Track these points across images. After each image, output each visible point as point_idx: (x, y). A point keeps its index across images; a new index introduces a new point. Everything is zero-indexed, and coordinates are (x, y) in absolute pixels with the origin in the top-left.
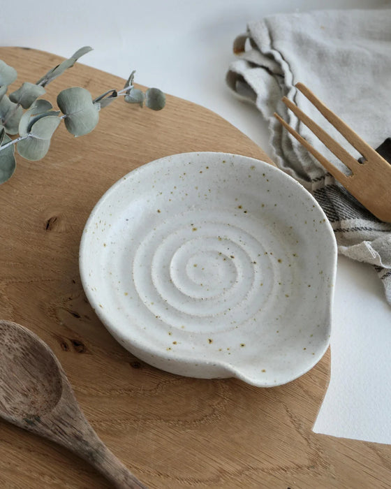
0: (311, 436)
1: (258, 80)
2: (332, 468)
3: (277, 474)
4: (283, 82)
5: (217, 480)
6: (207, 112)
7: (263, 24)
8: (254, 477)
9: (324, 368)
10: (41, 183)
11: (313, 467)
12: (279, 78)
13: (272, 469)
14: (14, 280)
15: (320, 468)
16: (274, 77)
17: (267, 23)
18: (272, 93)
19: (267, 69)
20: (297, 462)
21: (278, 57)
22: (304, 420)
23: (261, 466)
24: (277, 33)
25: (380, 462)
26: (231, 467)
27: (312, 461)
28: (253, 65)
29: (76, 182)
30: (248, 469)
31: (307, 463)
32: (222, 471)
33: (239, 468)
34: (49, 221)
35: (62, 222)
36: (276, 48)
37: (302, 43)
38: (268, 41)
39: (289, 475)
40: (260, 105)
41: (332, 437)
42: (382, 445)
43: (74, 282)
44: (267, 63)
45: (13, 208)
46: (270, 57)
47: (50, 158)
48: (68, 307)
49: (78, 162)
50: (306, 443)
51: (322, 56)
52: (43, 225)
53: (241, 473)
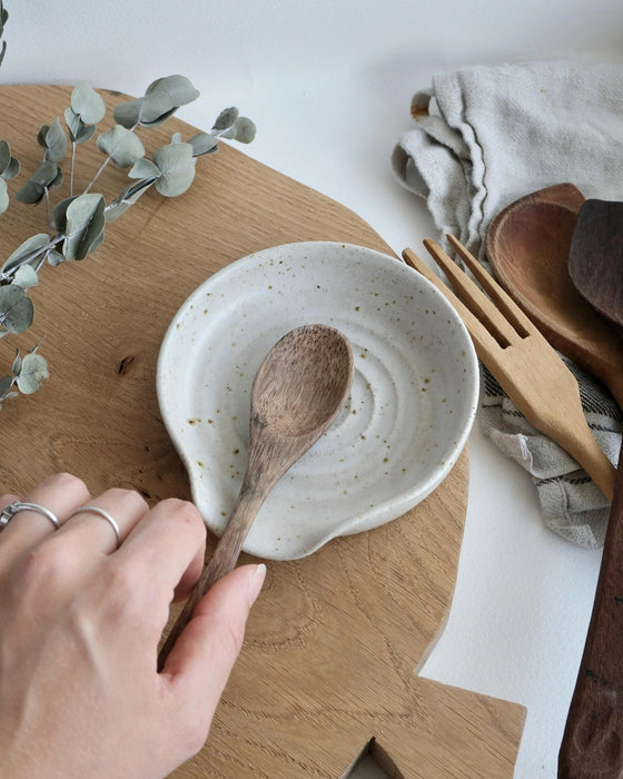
0: (411, 680)
1: (435, 168)
2: (430, 719)
3: (363, 719)
4: (470, 173)
5: (289, 718)
6: (352, 219)
7: (455, 82)
8: (335, 719)
9: (444, 597)
10: (117, 306)
11: (407, 716)
12: (466, 165)
13: (358, 713)
14: (74, 440)
15: (415, 719)
16: (460, 163)
17: (460, 79)
18: (453, 187)
19: (451, 151)
20: (389, 708)
21: (469, 137)
22: (407, 659)
23: (345, 707)
24: (473, 97)
25: (490, 721)
26: (308, 704)
27: (408, 708)
28: (433, 141)
29: (163, 308)
30: (329, 709)
31: (401, 710)
32: (298, 709)
33: (318, 706)
34: (123, 361)
35: (141, 365)
36: (469, 119)
37: (508, 114)
38: (459, 107)
39: (377, 722)
40: (434, 205)
41: (437, 683)
42: (494, 699)
43: (147, 449)
44: (452, 142)
45: (79, 338)
46: (458, 133)
47: (132, 270)
48: (137, 482)
49: (170, 279)
50: (404, 686)
51: (534, 135)
52: (115, 367)
53: (319, 712)
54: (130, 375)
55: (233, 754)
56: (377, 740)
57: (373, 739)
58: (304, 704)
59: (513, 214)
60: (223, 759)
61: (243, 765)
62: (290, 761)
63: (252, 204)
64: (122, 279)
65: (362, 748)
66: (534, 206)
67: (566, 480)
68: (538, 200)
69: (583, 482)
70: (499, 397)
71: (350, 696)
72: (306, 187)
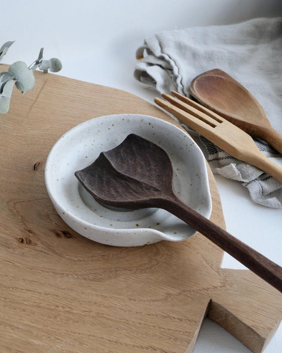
0: (220, 270)
1: (156, 73)
2: (235, 285)
3: (202, 292)
4: (173, 73)
5: (166, 299)
7: (155, 38)
8: (189, 295)
10: (25, 143)
11: (224, 286)
12: (169, 71)
13: (199, 290)
14: (19, 201)
15: (228, 287)
16: (166, 71)
17: (157, 37)
18: (165, 81)
19: (160, 66)
20: (213, 285)
21: (167, 58)
22: (214, 262)
23: (192, 289)
24: (164, 43)
26: (173, 291)
27: (223, 283)
28: (151, 64)
30: (184, 292)
31: (220, 285)
32: (169, 294)
33: (179, 291)
34: (35, 165)
35: (43, 165)
36: (165, 52)
37: (181, 48)
38: (159, 49)
39: (210, 292)
40: (159, 88)
44: (160, 62)
45: (10, 159)
46: (162, 58)
47: (28, 128)
49: (48, 129)
50: (217, 274)
51: (195, 55)
52: (32, 168)
53: (180, 294)
54: (40, 170)
55: (143, 322)
56: (213, 300)
57: (211, 300)
58: (171, 292)
59: (198, 81)
60: (138, 325)
61: (149, 326)
62: (173, 319)
63: (78, 95)
64: (25, 133)
65: (207, 305)
66: (205, 77)
67: (259, 180)
68: (207, 75)
69: (266, 180)
70: (215, 154)
71: (193, 284)
72: (101, 86)
